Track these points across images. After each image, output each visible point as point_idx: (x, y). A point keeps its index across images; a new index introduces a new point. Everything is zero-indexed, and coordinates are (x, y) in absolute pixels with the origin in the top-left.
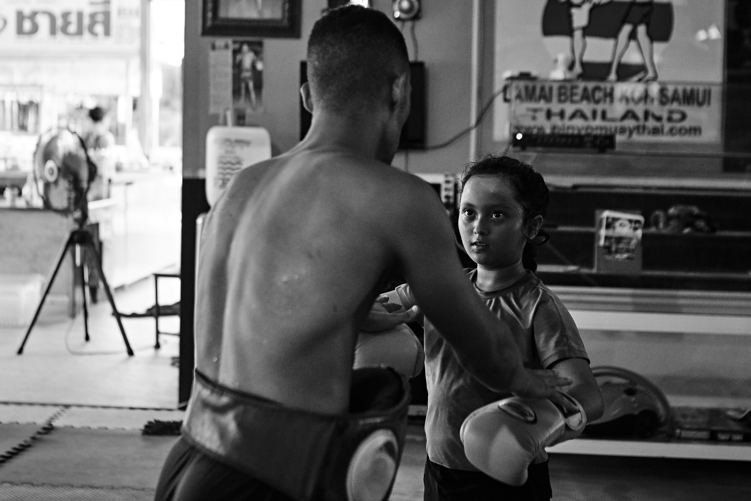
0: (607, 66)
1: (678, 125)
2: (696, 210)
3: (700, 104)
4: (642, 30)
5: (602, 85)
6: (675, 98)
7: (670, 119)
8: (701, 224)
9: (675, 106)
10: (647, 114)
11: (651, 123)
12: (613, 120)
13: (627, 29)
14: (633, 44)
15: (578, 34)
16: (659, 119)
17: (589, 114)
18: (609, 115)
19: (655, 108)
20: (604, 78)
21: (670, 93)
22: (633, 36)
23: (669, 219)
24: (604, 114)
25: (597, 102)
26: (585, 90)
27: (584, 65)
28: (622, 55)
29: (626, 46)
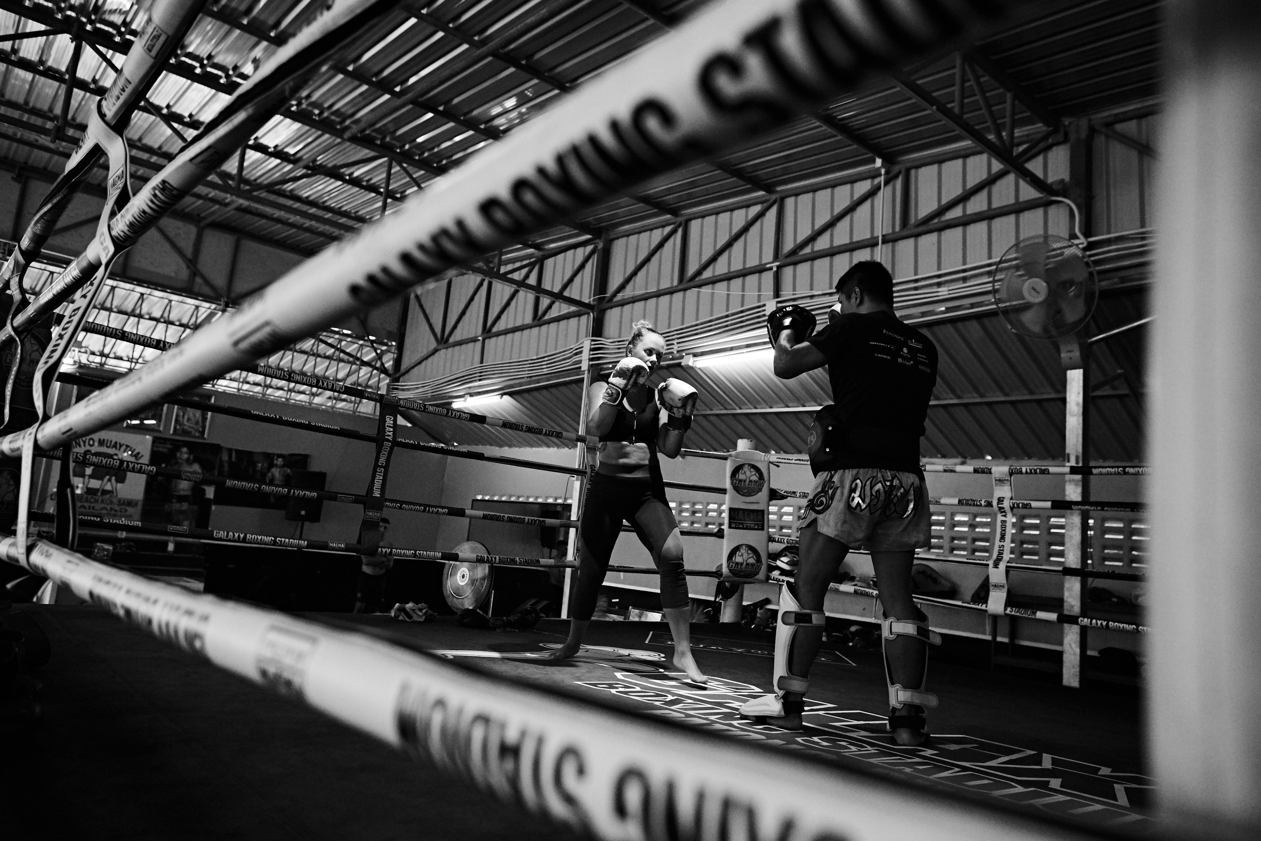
0: (97, 490)
1: (123, 514)
2: (132, 544)
3: (133, 507)
4: (113, 478)
5: (94, 497)
6: (124, 504)
7: (121, 511)
8: (134, 549)
9: (123, 507)
10: (111, 509)
11: (113, 512)
12: (97, 510)
13: (108, 477)
14: (109, 483)
15: (87, 478)
16: (116, 511)
17: (87, 507)
18: (96, 508)
19: (116, 507)
20: (95, 494)
21: (122, 502)
22: (109, 480)
23: (121, 547)
24: (93, 507)
25: (91, 503)
26: (87, 498)
27: (88, 489)
28: (105, 486)
29: (106, 484)
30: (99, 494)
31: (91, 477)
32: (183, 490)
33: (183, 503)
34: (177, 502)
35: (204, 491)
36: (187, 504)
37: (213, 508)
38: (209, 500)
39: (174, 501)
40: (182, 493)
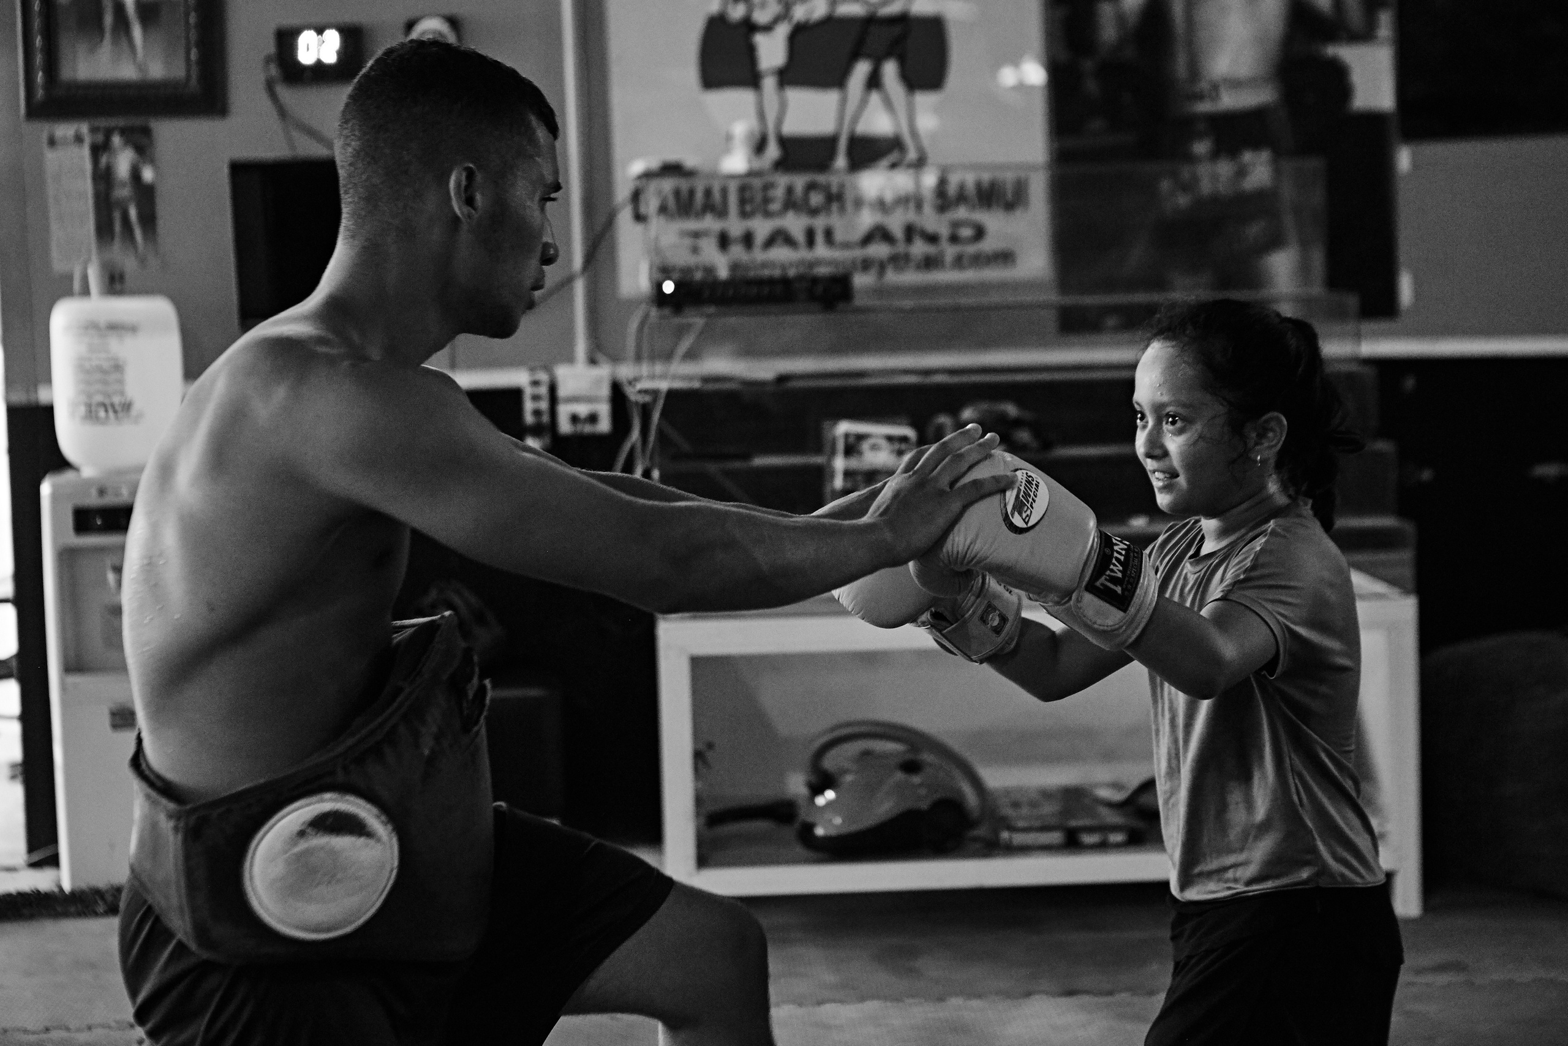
0: (829, 143)
1: (971, 249)
2: (1012, 410)
3: (1010, 204)
4: (890, 70)
5: (821, 178)
6: (962, 198)
7: (954, 239)
8: (1024, 435)
9: (962, 213)
10: (910, 231)
11: (919, 248)
12: (846, 245)
13: (862, 69)
14: (875, 97)
15: (769, 83)
16: (933, 239)
17: (799, 235)
18: (839, 236)
19: (927, 218)
20: (823, 165)
21: (953, 189)
22: (874, 82)
24: (829, 234)
25: (814, 212)
26: (790, 190)
27: (785, 142)
28: (855, 119)
29: (864, 103)
30: (841, 161)
31: (787, 77)
32: (1235, 84)
33: (1247, 156)
34: (1215, 155)
35: (1338, 74)
36: (1265, 156)
37: (1404, 159)
38: (1374, 119)
39: (1201, 147)
40: (1229, 101)
